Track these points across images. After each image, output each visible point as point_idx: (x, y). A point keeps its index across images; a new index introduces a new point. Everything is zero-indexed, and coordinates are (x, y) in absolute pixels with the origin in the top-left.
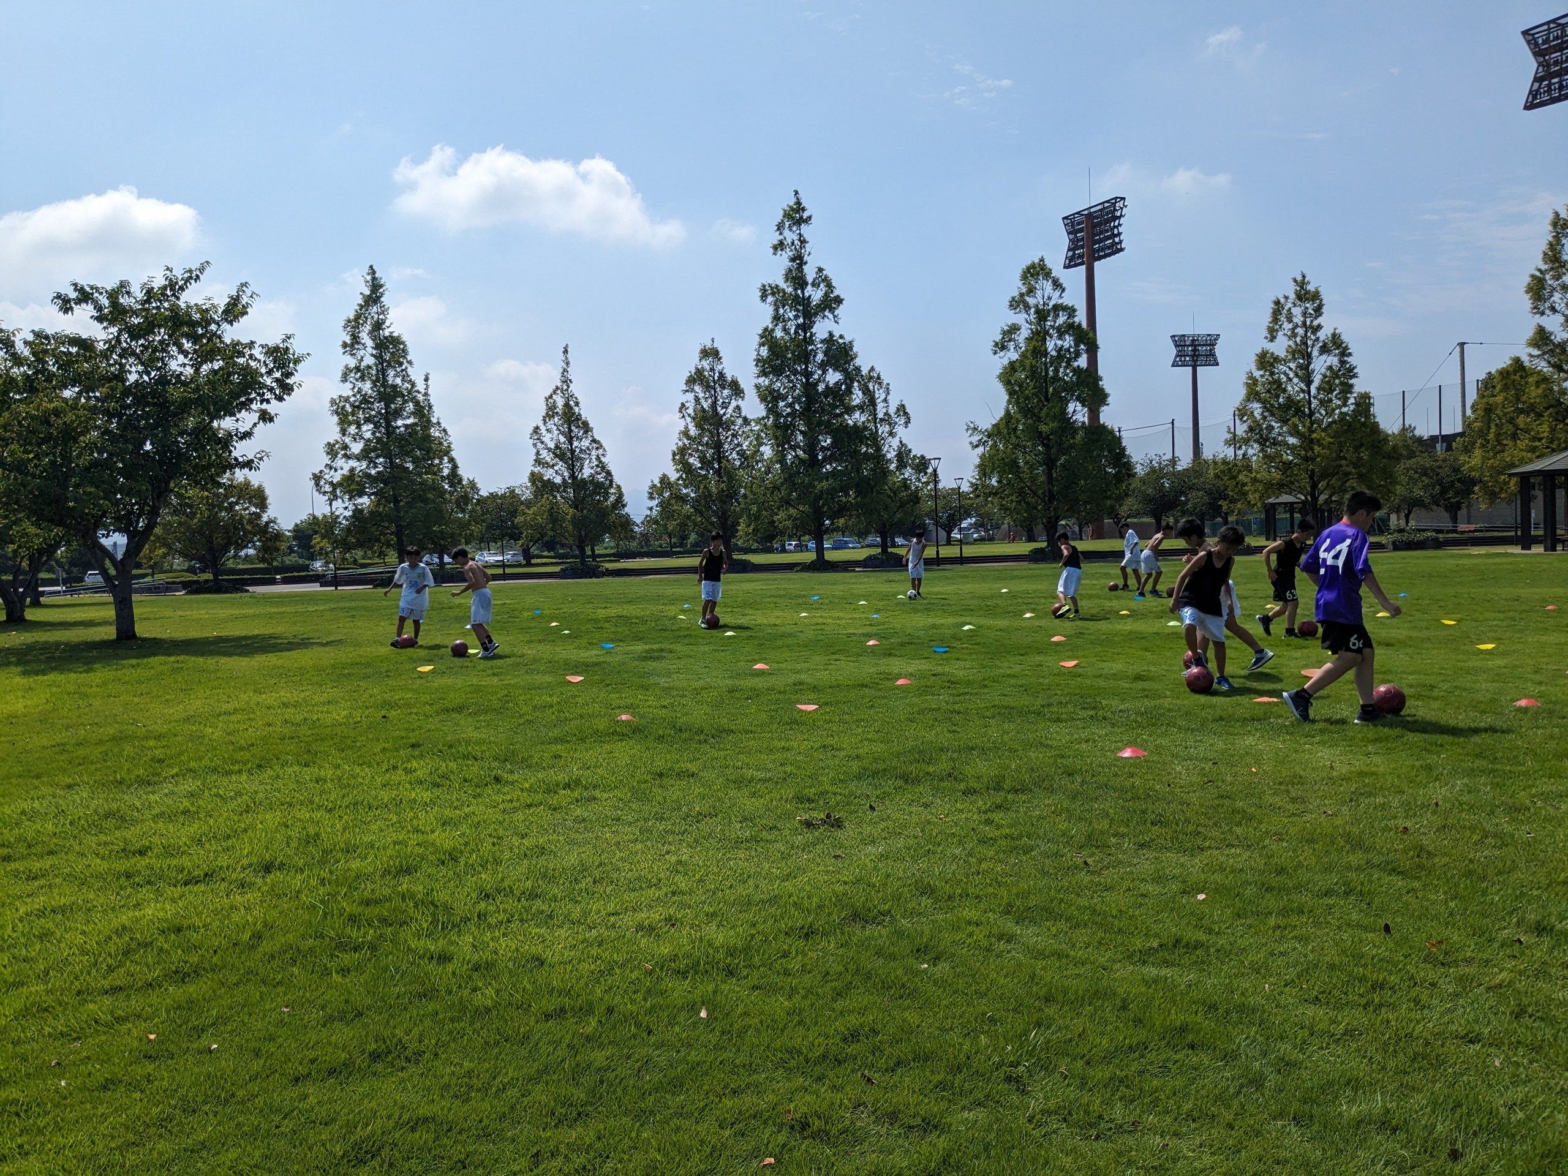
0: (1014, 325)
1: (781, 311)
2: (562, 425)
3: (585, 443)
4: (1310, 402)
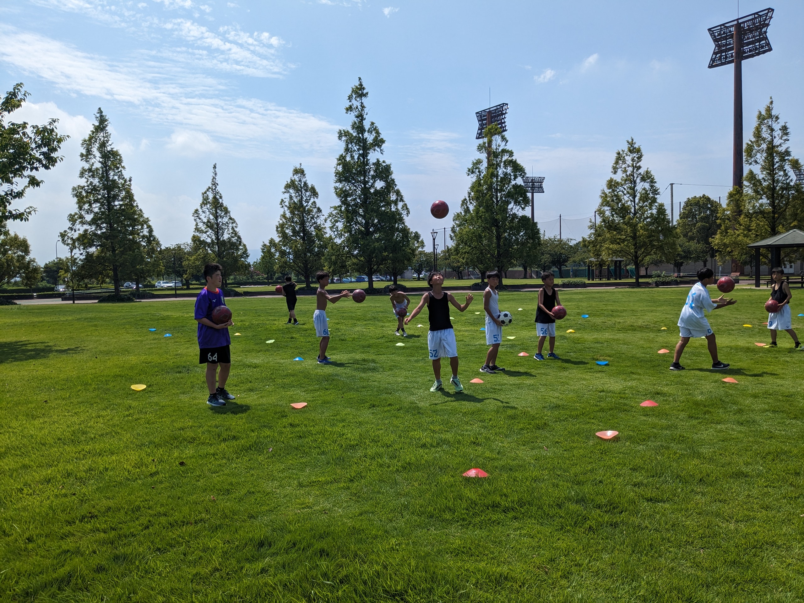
0: (479, 159)
1: (350, 146)
2: (211, 209)
3: (225, 220)
4: (635, 207)
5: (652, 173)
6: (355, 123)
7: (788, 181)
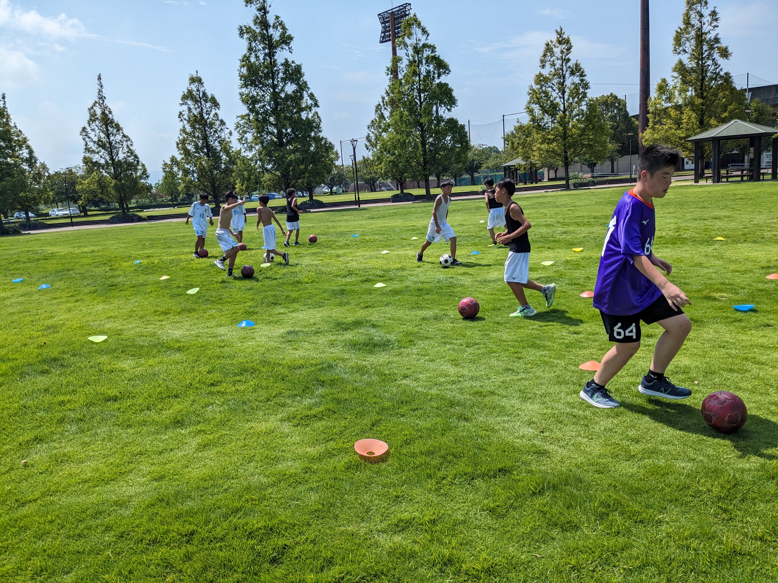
1: (253, 44)
2: (101, 126)
3: (119, 137)
4: (564, 104)
5: (581, 66)
6: (257, 17)
7: (717, 71)
